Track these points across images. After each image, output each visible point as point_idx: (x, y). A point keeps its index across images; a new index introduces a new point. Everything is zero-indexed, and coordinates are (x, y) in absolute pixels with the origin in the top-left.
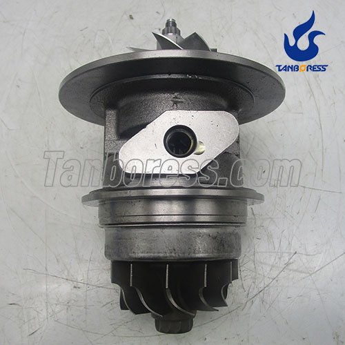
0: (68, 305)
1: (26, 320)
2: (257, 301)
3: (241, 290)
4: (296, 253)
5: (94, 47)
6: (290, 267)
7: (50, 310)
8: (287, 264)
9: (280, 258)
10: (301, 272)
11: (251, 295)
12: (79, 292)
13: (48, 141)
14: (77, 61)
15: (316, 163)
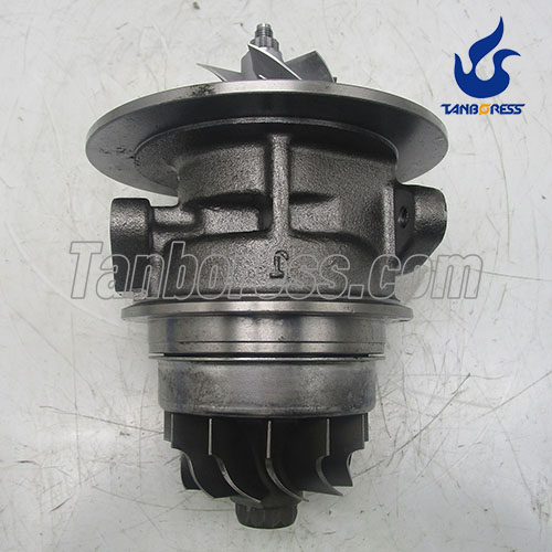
0: (112, 462)
1: (47, 486)
2: (410, 452)
3: (384, 435)
4: (469, 375)
5: (139, 55)
6: (462, 397)
7: (84, 471)
8: (456, 394)
9: (444, 384)
10: (479, 405)
11: (400, 443)
12: (128, 442)
13: (71, 205)
14: (113, 77)
15: (499, 234)
